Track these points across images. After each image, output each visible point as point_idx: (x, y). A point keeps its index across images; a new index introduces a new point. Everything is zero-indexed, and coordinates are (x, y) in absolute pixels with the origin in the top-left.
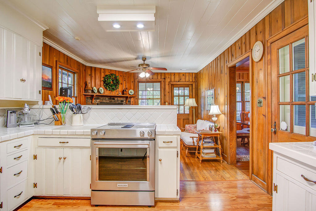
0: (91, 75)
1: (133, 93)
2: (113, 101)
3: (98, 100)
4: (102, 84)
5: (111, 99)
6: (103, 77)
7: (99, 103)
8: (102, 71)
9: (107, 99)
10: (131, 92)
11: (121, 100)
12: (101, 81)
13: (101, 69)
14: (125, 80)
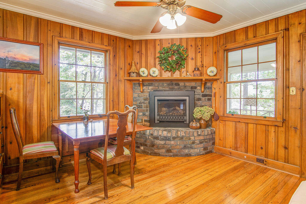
0: (140, 52)
1: (215, 73)
2: (176, 87)
3: (150, 88)
4: (157, 63)
5: (172, 85)
6: (158, 53)
7: (152, 91)
8: (158, 43)
9: (165, 85)
10: (211, 71)
11: (192, 85)
12: (155, 59)
13: (155, 40)
14: (199, 52)
